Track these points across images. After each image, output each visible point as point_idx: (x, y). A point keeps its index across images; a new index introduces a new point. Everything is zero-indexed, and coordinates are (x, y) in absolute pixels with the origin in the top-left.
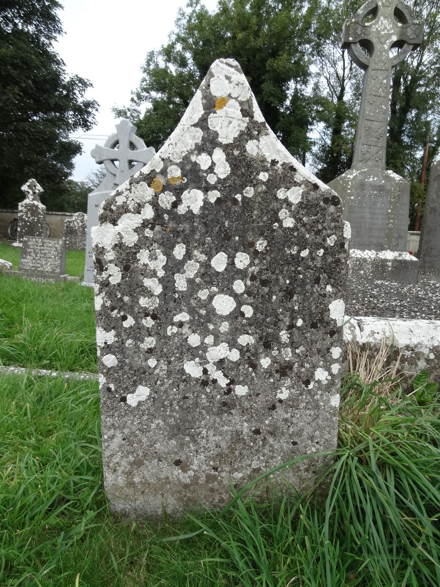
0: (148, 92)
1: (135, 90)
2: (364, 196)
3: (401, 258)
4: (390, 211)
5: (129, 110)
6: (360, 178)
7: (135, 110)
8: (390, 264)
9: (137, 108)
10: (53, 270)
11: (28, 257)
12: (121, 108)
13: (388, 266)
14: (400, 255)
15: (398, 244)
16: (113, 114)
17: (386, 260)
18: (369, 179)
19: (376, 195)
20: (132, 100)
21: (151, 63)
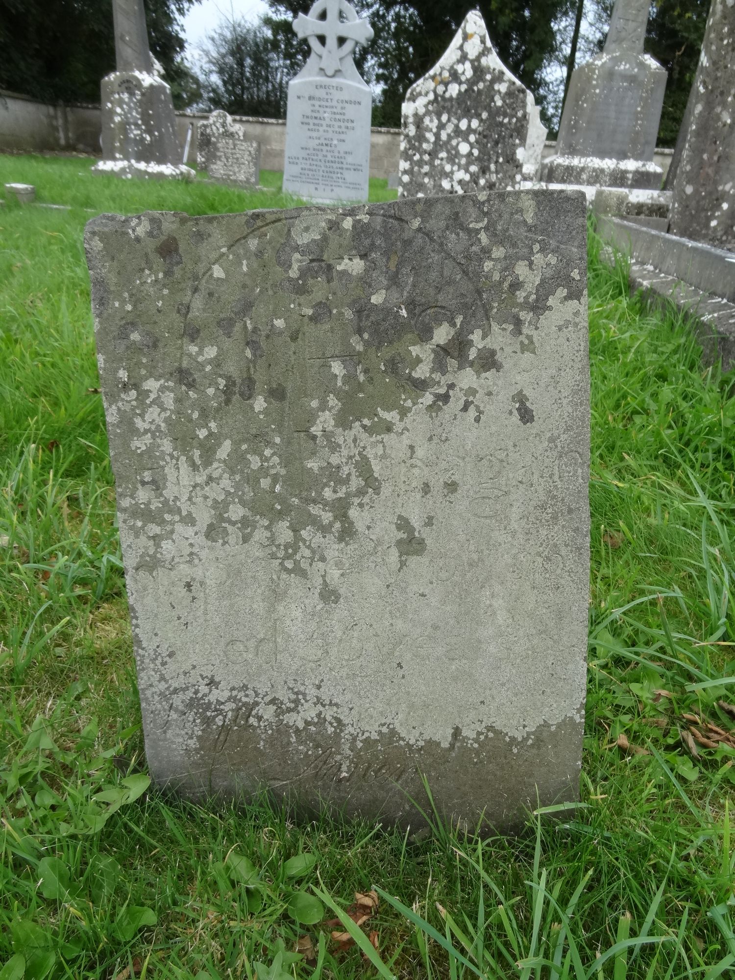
2: (611, 89)
3: (643, 169)
4: (639, 109)
6: (609, 65)
8: (630, 176)
10: (248, 179)
11: (219, 162)
13: (628, 179)
14: (644, 165)
15: (643, 152)
17: (626, 172)
18: (619, 66)
19: (625, 88)
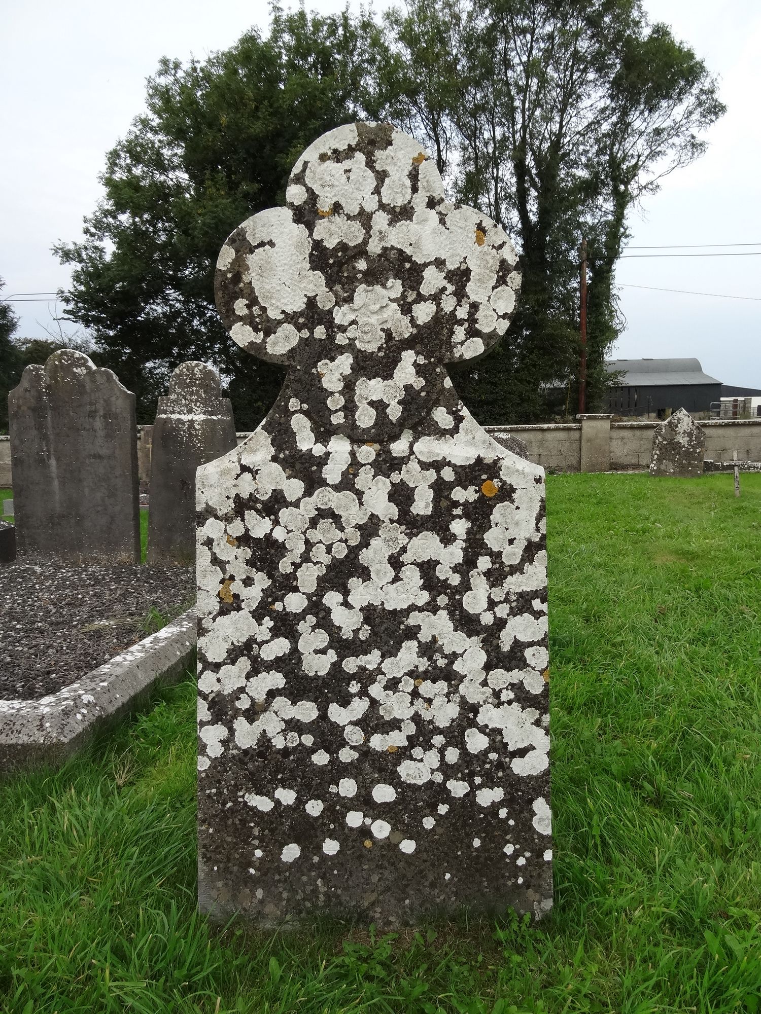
0: (115, 217)
1: (90, 216)
5: (86, 248)
7: (96, 248)
9: (97, 243)
12: (71, 247)
16: (58, 259)
20: (87, 231)
21: (116, 169)
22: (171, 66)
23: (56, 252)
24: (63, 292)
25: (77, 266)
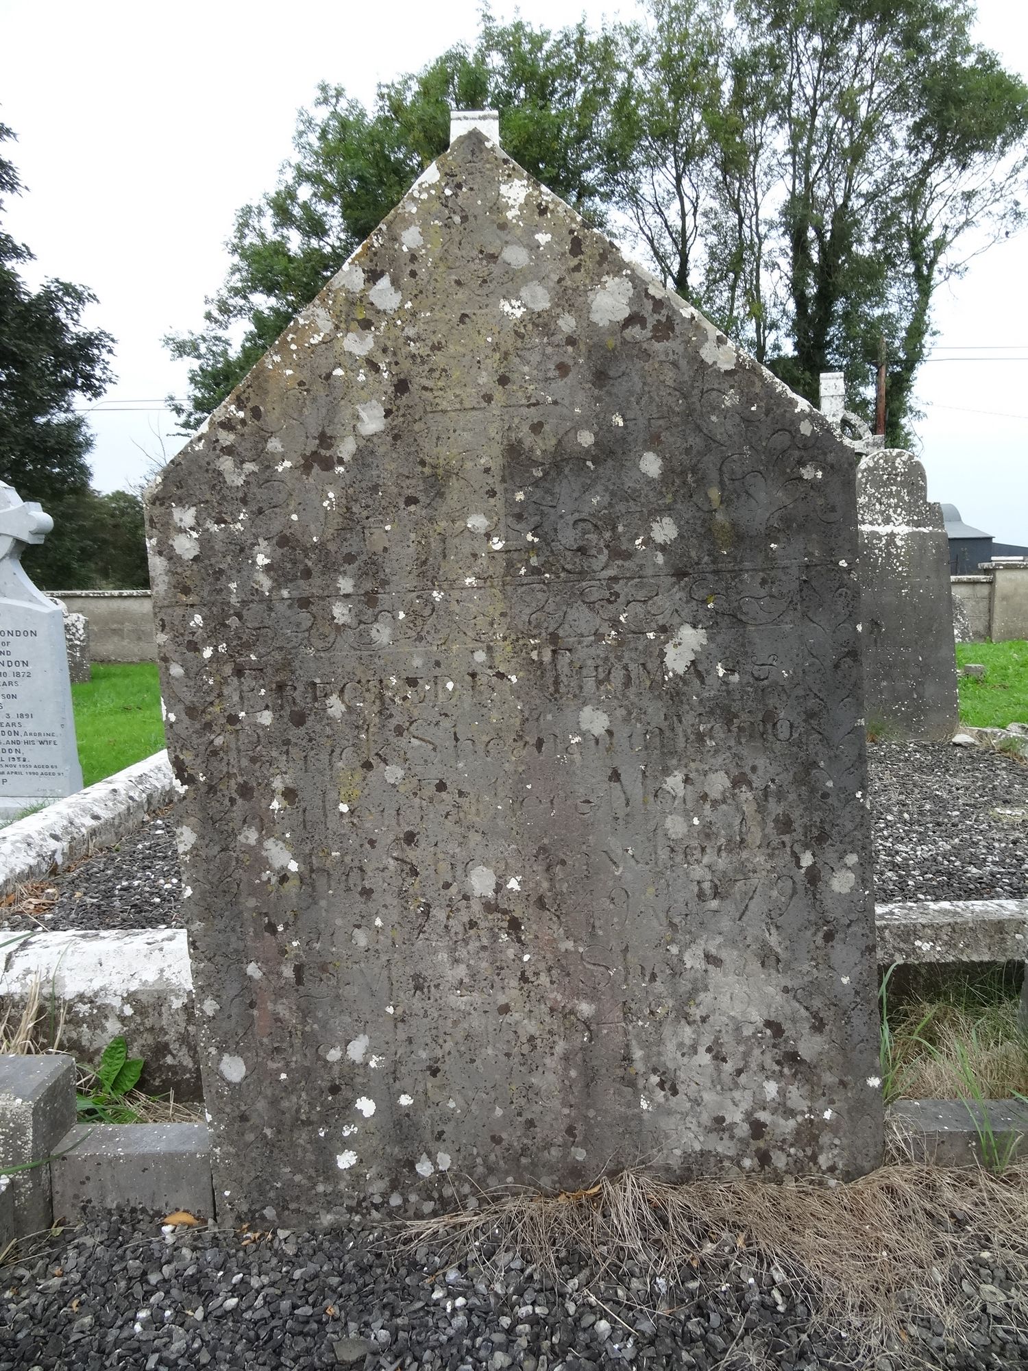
0: (245, 298)
1: (213, 295)
5: (204, 339)
7: (217, 339)
9: (220, 333)
12: (186, 337)
16: (167, 352)
20: (209, 316)
21: (246, 231)
22: (333, 93)
23: (167, 343)
24: (172, 399)
25: (195, 364)
